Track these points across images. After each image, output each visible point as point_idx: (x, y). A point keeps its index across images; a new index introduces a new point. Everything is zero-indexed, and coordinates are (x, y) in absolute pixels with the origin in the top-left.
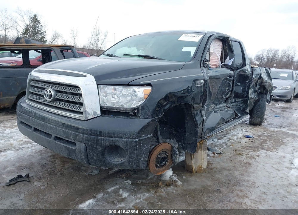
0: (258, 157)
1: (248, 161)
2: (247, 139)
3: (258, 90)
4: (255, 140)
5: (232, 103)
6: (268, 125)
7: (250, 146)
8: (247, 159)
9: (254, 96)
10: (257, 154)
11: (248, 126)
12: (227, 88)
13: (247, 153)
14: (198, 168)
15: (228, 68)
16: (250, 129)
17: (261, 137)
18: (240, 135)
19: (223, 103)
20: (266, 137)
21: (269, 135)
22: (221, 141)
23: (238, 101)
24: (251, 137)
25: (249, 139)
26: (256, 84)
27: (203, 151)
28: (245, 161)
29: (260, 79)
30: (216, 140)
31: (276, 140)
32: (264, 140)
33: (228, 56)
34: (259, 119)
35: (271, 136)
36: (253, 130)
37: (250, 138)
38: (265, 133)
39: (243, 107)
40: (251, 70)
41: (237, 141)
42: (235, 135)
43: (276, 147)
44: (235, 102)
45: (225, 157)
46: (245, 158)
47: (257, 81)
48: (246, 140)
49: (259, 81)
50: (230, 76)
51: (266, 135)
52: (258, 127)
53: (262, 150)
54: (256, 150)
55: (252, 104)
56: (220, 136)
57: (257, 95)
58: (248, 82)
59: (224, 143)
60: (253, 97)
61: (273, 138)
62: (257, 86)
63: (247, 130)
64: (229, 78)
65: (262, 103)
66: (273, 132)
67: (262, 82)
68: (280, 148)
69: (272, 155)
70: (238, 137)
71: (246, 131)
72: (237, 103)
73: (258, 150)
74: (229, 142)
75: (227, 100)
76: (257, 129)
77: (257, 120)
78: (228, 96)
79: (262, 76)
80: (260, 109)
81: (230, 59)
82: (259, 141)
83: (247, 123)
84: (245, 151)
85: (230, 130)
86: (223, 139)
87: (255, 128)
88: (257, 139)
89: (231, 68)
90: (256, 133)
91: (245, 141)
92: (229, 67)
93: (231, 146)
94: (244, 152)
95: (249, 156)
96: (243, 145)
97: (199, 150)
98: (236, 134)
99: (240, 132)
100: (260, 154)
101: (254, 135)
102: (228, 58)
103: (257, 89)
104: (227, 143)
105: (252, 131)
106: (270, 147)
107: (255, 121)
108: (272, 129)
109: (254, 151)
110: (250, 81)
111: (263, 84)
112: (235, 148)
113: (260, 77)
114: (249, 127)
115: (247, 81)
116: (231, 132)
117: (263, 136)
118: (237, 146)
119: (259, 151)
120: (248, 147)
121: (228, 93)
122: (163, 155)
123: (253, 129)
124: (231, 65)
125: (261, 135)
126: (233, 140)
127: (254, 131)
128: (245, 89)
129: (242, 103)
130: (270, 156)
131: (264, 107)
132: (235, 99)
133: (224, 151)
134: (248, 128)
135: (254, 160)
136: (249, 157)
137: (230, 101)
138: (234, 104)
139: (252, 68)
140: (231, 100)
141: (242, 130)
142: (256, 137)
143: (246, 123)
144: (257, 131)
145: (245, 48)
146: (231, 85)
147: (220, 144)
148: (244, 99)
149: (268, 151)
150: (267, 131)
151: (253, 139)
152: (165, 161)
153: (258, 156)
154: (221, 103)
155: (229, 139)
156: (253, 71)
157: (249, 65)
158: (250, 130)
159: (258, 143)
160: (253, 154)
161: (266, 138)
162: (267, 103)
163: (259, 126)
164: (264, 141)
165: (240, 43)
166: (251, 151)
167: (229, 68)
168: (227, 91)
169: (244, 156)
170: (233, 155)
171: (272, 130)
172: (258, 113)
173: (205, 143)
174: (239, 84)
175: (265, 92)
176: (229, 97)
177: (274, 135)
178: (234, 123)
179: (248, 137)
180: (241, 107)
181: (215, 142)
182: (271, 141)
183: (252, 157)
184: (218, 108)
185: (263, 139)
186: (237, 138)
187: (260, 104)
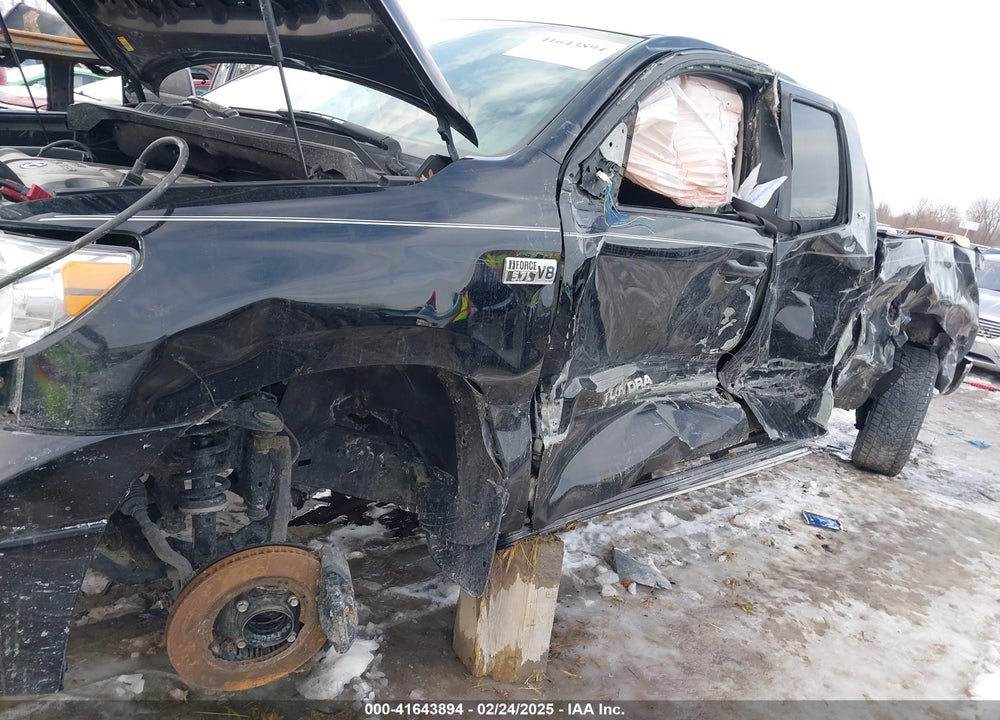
0: (821, 633)
1: (764, 651)
2: (810, 532)
3: (901, 332)
4: (840, 543)
5: (754, 375)
6: (927, 479)
7: (808, 567)
8: (763, 635)
9: (877, 358)
10: (819, 619)
11: (842, 470)
12: (729, 312)
13: (777, 605)
14: (503, 658)
15: (747, 220)
16: (842, 489)
17: (875, 530)
18: (787, 512)
19: (703, 373)
20: (895, 535)
21: (915, 525)
22: (689, 528)
23: (791, 371)
24: (831, 525)
25: (818, 536)
26: (895, 305)
27: (537, 588)
28: (756, 644)
29: (917, 290)
30: (668, 518)
31: (936, 554)
32: (885, 547)
33: (756, 165)
34: (888, 450)
35: (920, 531)
36: (853, 493)
37: (826, 528)
38: (901, 513)
39: (805, 399)
40: (875, 246)
41: (761, 534)
42: (763, 507)
43: (923, 593)
44: (771, 374)
45: (671, 609)
46: (758, 628)
47: (904, 294)
48: (805, 534)
49: (911, 295)
50: (749, 258)
51: (902, 524)
52: (880, 484)
53: (851, 601)
54: (826, 595)
55: (865, 386)
56: (696, 501)
57: (893, 353)
58: (850, 295)
59: (698, 536)
60: (868, 362)
61: (926, 544)
62: (897, 315)
63: (826, 490)
64: (735, 264)
65: (911, 387)
66: (938, 513)
67: (926, 303)
68: (936, 601)
69: (887, 634)
70: (774, 517)
71: (822, 494)
72: (780, 378)
73: (835, 596)
74: (727, 533)
75: (724, 361)
76: (873, 493)
77: (883, 456)
78: (729, 345)
79: (931, 276)
80: (897, 412)
81: (761, 180)
82: (859, 549)
83: (844, 457)
84: (772, 593)
85: (755, 481)
86: (706, 517)
87: (864, 487)
88: (852, 538)
89: (763, 223)
90: (862, 510)
91: (795, 542)
92: (753, 216)
93: (723, 558)
94: (768, 596)
95: (780, 621)
96: (778, 560)
97: (515, 578)
98: (771, 500)
99: (795, 493)
100: (836, 618)
101: (850, 515)
102: (755, 173)
103: (896, 326)
104: (715, 538)
105: (847, 499)
106: (895, 587)
107: (871, 454)
108: (934, 500)
109: (815, 600)
110: (859, 291)
111: (930, 311)
112: (739, 568)
113: (920, 280)
114: (839, 476)
115: (847, 291)
116: (757, 488)
117: (886, 528)
118: (751, 563)
119: (835, 602)
120: (794, 577)
121: (729, 334)
122: (266, 604)
123: (856, 488)
124: (761, 207)
125: (881, 523)
126: (746, 528)
127: (856, 499)
128: (831, 322)
129: (807, 382)
130: (879, 636)
131: (920, 408)
132: (776, 360)
133: (681, 577)
134: (835, 480)
135: (794, 644)
136: (776, 629)
137: (745, 367)
138: (767, 379)
139: (882, 235)
140: (750, 365)
141: (805, 487)
142: (852, 529)
143: (838, 458)
144: (867, 501)
145: (858, 141)
146: (752, 299)
147: (679, 541)
148: (818, 366)
149: (876, 606)
150: (914, 505)
151: (835, 535)
152: (284, 630)
153: (822, 629)
154: (693, 372)
155: (731, 519)
156: (887, 251)
157: (868, 220)
158: (840, 494)
159: (849, 558)
160: (802, 612)
161: (895, 538)
162: (936, 391)
163: (884, 478)
164: (881, 555)
165: (836, 117)
166: (800, 595)
167: (753, 222)
168: (727, 323)
169: (756, 622)
170: (712, 603)
171: (935, 506)
172: (889, 427)
173: (552, 549)
174: (805, 298)
175: (935, 344)
176: (735, 350)
177: (934, 530)
178: (749, 464)
179: (816, 522)
180: (797, 396)
181: (662, 526)
182: (912, 559)
183: (793, 632)
184: (670, 393)
185: (883, 540)
186: (767, 520)
187: (904, 393)
